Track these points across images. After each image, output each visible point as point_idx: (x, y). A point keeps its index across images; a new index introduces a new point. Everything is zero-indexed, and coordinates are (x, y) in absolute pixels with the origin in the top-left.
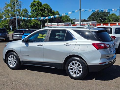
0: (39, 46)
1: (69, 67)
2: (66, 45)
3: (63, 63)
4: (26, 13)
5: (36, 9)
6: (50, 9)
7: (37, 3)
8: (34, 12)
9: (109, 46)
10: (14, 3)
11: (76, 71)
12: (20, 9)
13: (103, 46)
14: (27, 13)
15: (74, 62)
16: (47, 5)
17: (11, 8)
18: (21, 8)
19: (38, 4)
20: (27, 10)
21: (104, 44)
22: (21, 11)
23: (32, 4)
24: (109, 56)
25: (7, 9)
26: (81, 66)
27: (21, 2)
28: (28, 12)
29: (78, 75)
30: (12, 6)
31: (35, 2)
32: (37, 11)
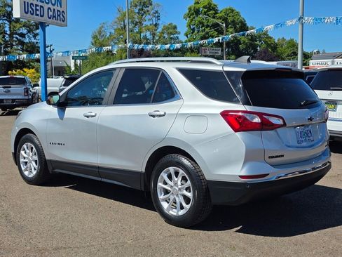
0: (88, 117)
1: (160, 184)
2: (154, 116)
3: (144, 171)
4: (172, 36)
5: (201, 23)
6: (242, 22)
7: (204, 7)
8: (196, 32)
9: (284, 121)
10: (139, 10)
11: (177, 199)
12: (156, 25)
13: (257, 120)
14: (175, 36)
15: (171, 169)
16: (232, 11)
17: (132, 22)
18: (159, 22)
19: (206, 10)
20: (175, 27)
21: (260, 115)
22: (160, 30)
23: (190, 9)
24: (283, 156)
25: (122, 26)
26: (189, 183)
27: (158, 6)
28: (179, 33)
29: (181, 213)
30: (135, 17)
31: (198, 3)
32: (204, 30)
